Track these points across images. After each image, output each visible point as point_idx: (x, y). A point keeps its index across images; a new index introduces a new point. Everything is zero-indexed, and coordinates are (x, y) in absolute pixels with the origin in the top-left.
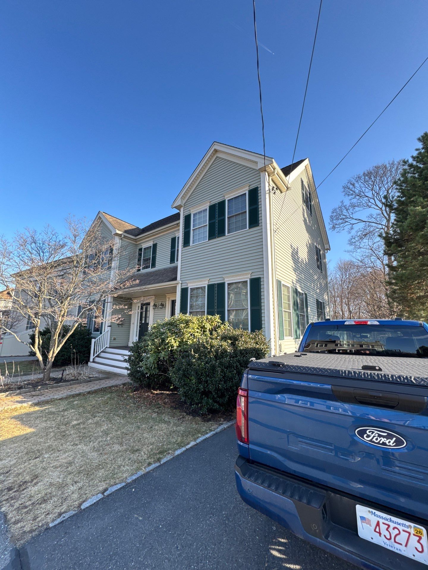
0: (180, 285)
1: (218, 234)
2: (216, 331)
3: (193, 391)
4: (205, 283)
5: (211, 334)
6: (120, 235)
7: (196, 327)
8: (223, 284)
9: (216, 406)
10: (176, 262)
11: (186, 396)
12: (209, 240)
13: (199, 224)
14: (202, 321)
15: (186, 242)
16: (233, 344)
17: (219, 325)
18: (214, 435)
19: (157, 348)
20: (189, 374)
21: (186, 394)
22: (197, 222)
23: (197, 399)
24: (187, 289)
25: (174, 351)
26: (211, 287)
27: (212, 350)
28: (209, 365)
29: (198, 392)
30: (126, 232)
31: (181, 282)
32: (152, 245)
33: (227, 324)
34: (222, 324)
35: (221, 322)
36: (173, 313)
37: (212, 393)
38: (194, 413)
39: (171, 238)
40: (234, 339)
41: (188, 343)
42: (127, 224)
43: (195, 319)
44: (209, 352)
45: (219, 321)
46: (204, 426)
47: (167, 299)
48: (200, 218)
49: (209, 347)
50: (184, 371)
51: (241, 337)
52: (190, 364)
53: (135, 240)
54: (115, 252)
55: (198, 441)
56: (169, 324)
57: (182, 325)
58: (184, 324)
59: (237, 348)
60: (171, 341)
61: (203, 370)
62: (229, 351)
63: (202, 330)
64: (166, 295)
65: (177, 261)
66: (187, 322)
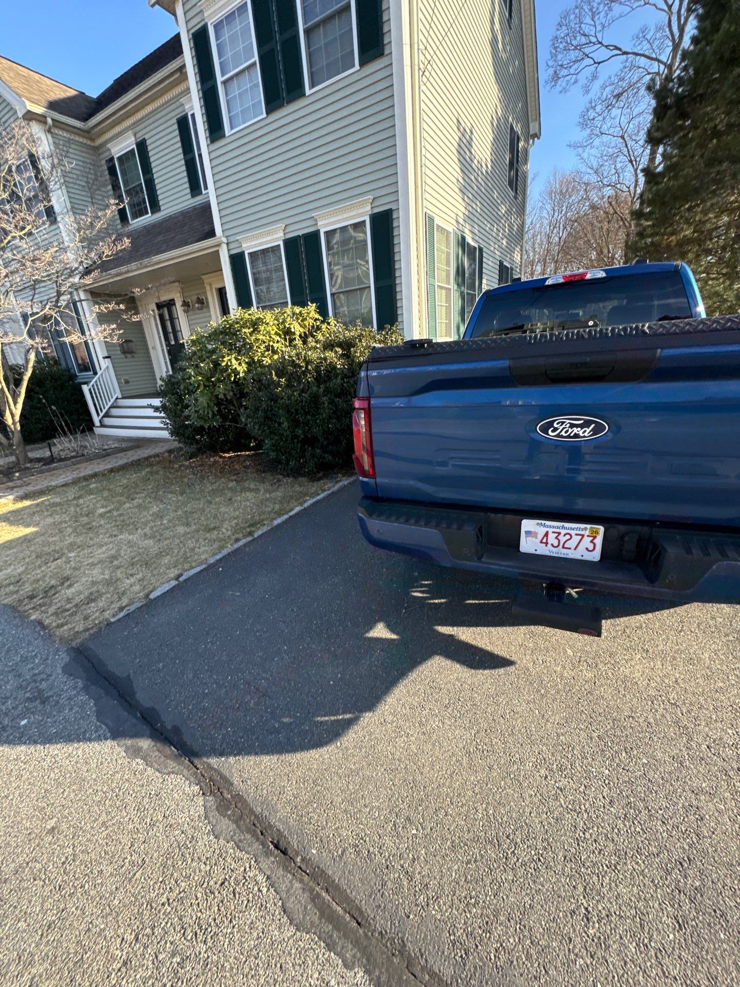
0: (224, 247)
1: (288, 92)
2: (313, 336)
3: (286, 440)
4: (275, 238)
5: (305, 342)
6: (41, 119)
7: (273, 332)
8: (315, 235)
9: (329, 457)
10: (204, 192)
11: (276, 450)
12: (269, 112)
13: (237, 61)
14: (284, 321)
15: (215, 129)
16: (347, 356)
17: (318, 326)
18: (330, 495)
19: (208, 379)
20: (274, 415)
21: (276, 447)
22: (229, 54)
23: (297, 453)
24: (242, 255)
25: (240, 382)
26: (290, 244)
27: (310, 367)
28: (306, 395)
29: (296, 440)
30: (53, 105)
31: (225, 240)
32: (134, 146)
33: (332, 321)
34: (323, 322)
35: (321, 318)
36: (225, 310)
37: (318, 440)
38: (296, 473)
39: (174, 120)
40: (347, 345)
41: (264, 362)
42: (48, 81)
43: (269, 316)
44: (304, 373)
45: (317, 316)
46: (313, 487)
47: (208, 288)
48: (233, 39)
49: (303, 364)
50: (265, 411)
51: (360, 341)
52: (274, 398)
53: (87, 133)
54: (45, 164)
55: (306, 505)
56: (221, 333)
57: (246, 330)
58: (249, 328)
59: (353, 361)
60: (231, 363)
61: (298, 404)
62: (339, 366)
63: (287, 337)
64: (203, 277)
65: (206, 188)
66: (255, 325)
